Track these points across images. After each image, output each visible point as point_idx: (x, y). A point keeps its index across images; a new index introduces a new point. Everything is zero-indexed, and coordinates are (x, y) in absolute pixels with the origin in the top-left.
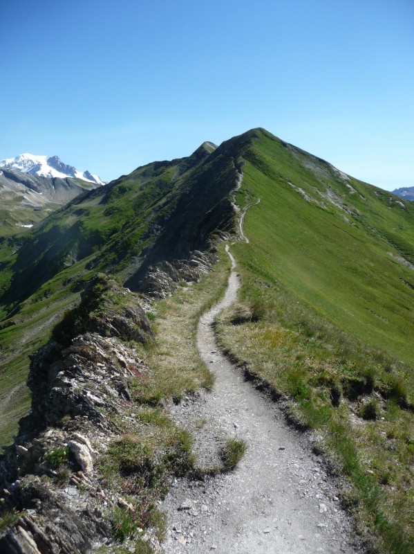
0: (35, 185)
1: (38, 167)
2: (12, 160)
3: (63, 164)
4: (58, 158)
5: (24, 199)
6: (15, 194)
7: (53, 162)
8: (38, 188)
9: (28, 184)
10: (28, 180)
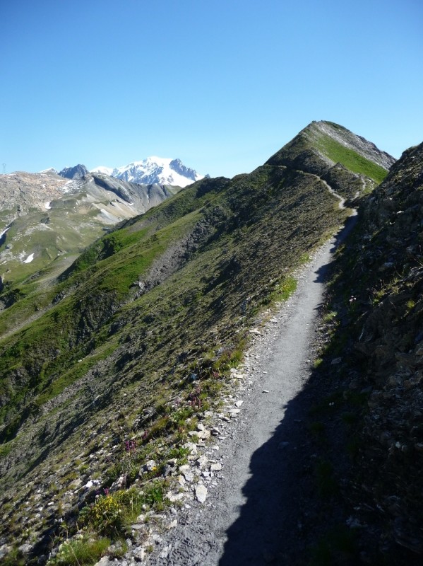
0: (127, 193)
1: (159, 170)
2: (141, 163)
3: (184, 168)
4: (180, 161)
5: (100, 212)
6: (92, 206)
7: (175, 165)
8: (130, 197)
9: (119, 193)
10: (119, 188)
